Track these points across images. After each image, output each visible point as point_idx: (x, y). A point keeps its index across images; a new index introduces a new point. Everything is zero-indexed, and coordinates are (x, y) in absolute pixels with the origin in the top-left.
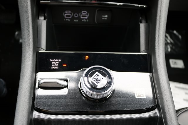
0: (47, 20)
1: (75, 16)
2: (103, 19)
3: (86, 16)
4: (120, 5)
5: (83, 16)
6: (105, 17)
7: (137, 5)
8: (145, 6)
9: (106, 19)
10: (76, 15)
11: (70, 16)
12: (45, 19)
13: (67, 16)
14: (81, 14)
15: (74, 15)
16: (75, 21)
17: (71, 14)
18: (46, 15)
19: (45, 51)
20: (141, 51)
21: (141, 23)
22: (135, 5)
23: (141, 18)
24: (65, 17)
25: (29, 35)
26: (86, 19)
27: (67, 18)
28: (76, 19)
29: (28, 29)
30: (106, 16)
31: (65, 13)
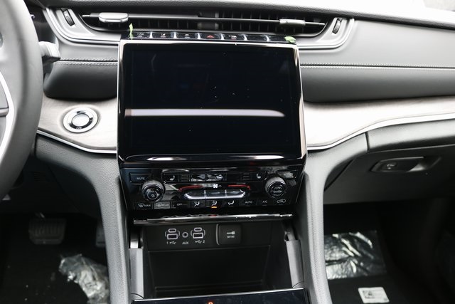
0: (142, 248)
1: (184, 237)
2: (228, 237)
3: (201, 235)
4: (252, 218)
5: (195, 236)
6: (231, 235)
7: (278, 215)
8: (290, 215)
9: (233, 237)
10: (185, 235)
11: (175, 236)
12: (139, 247)
13: (170, 237)
14: (193, 232)
15: (181, 234)
16: (183, 243)
17: (177, 233)
18: (142, 240)
19: (144, 298)
20: (293, 285)
21: (288, 240)
22: (276, 215)
23: (286, 233)
24: (168, 239)
25: (121, 275)
26: (201, 239)
27: (171, 241)
28: (185, 240)
29: (120, 266)
30: (233, 233)
31: (168, 233)
